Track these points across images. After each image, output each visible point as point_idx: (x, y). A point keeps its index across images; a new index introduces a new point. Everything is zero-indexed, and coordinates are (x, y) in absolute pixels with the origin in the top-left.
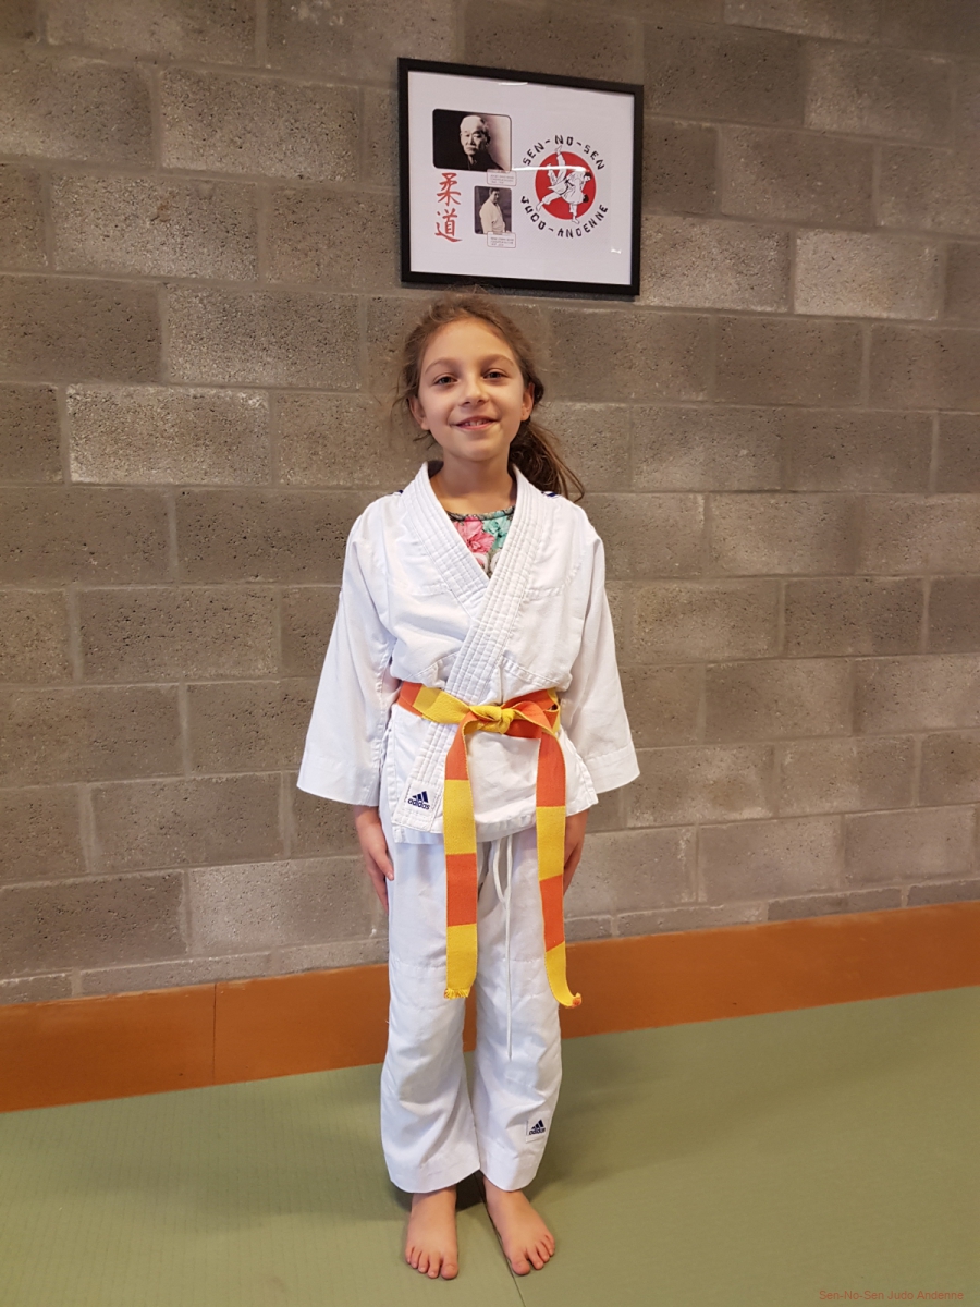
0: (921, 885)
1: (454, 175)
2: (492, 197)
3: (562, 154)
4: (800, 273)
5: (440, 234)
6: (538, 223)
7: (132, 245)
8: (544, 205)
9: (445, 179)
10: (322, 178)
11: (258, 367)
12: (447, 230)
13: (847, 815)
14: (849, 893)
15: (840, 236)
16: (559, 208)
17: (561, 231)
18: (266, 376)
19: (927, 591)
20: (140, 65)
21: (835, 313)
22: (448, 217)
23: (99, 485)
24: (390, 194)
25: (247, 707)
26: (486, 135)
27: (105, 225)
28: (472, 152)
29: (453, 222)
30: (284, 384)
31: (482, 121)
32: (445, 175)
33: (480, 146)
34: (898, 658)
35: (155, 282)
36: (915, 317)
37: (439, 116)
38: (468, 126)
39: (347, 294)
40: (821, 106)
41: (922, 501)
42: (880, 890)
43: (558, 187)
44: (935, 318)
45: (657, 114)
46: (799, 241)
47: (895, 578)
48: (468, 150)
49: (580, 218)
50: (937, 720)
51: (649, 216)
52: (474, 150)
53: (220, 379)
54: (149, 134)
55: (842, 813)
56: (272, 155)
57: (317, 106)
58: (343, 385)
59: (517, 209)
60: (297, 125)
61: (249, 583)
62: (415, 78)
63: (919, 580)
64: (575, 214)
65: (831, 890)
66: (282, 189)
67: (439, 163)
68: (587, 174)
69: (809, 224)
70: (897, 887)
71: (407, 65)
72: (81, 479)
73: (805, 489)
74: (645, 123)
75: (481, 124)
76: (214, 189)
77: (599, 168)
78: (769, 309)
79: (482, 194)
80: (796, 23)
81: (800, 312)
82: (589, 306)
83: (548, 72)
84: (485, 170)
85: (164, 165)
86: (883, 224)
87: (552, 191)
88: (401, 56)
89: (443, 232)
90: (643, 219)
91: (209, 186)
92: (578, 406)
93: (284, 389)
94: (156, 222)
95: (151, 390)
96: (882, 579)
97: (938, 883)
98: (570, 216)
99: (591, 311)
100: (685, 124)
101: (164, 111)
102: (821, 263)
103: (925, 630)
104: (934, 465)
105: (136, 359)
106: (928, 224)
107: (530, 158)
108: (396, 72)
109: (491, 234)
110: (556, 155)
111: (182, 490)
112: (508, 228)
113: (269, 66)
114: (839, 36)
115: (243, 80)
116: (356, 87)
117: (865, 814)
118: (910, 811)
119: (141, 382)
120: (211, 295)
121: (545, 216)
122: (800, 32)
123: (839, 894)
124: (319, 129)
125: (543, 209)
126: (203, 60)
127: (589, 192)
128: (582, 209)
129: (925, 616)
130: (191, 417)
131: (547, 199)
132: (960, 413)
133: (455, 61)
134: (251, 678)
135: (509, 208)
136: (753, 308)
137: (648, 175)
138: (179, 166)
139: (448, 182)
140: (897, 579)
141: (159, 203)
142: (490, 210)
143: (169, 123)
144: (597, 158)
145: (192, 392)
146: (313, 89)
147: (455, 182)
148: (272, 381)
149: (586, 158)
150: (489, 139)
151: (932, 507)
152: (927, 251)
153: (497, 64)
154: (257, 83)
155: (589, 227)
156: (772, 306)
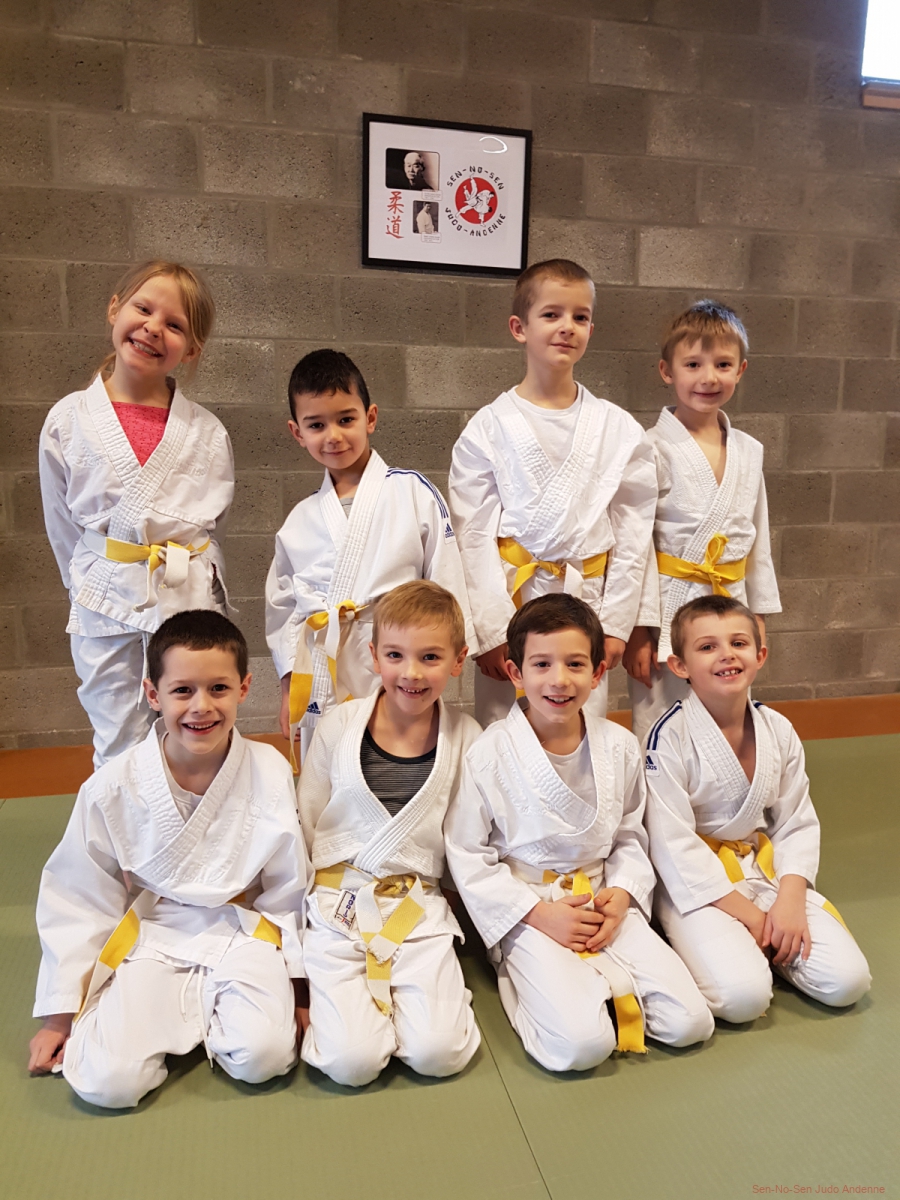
1: (399, 193)
2: (425, 208)
3: (475, 179)
4: (643, 258)
5: (389, 233)
6: (457, 226)
7: (185, 244)
8: (461, 214)
9: (393, 196)
10: (310, 197)
11: (268, 325)
12: (394, 230)
15: (671, 231)
16: (472, 217)
17: (473, 232)
18: (272, 329)
20: (189, 124)
21: (668, 285)
22: (395, 221)
24: (355, 207)
26: (422, 166)
27: (167, 231)
28: (412, 177)
29: (398, 225)
30: (285, 336)
31: (420, 156)
32: (393, 193)
33: (418, 173)
37: (390, 152)
38: (410, 160)
39: (327, 275)
40: (659, 139)
43: (471, 201)
44: (742, 288)
45: (542, 148)
46: (642, 235)
48: (409, 176)
49: (485, 223)
51: (535, 219)
52: (414, 176)
53: (242, 333)
54: (196, 170)
56: (277, 182)
57: (307, 148)
58: (324, 337)
60: (293, 161)
61: (261, 469)
62: (375, 128)
64: (482, 220)
66: (284, 205)
67: (389, 185)
68: (491, 193)
69: (649, 223)
71: (369, 118)
73: (646, 409)
74: (533, 154)
75: (418, 158)
77: (500, 188)
78: (620, 283)
81: (643, 285)
82: (494, 282)
84: (420, 189)
85: (206, 190)
86: (703, 221)
87: (467, 204)
88: (366, 111)
89: (391, 231)
90: (531, 221)
93: (285, 339)
94: (200, 228)
98: (479, 222)
99: (494, 285)
100: (560, 154)
101: (206, 154)
102: (658, 250)
106: (737, 221)
107: (452, 181)
108: (361, 124)
109: (424, 234)
110: (470, 180)
112: (436, 229)
113: (275, 122)
114: (672, 89)
115: (257, 131)
116: (333, 135)
120: (236, 277)
121: (462, 221)
122: (644, 87)
124: (309, 164)
125: (461, 217)
126: (231, 119)
127: (493, 206)
128: (488, 217)
130: (223, 357)
131: (464, 210)
133: (400, 115)
134: (262, 533)
137: (534, 191)
138: (216, 190)
139: (396, 198)
141: (202, 216)
142: (424, 217)
143: (209, 162)
144: (499, 182)
145: (224, 341)
146: (304, 137)
147: (400, 198)
148: (277, 334)
149: (491, 182)
150: (424, 168)
152: (736, 240)
153: (429, 117)
154: (267, 134)
155: (492, 229)
156: (622, 281)
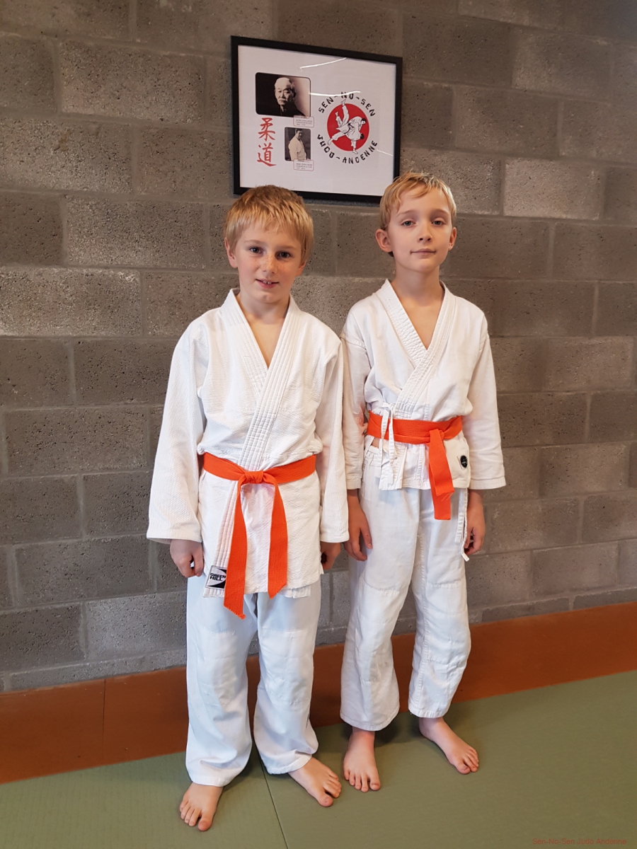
0: (582, 595)
1: (271, 119)
2: (297, 135)
3: (347, 105)
4: (507, 189)
5: (260, 161)
6: (329, 153)
7: (40, 168)
8: (333, 141)
9: (264, 122)
10: (177, 121)
11: (132, 254)
12: (266, 158)
13: (534, 551)
14: (535, 602)
15: (535, 162)
16: (344, 143)
17: (345, 159)
18: (137, 259)
19: (589, 401)
20: (45, 38)
21: (531, 215)
22: (266, 149)
23: (18, 337)
24: (225, 132)
25: (125, 490)
26: (293, 91)
27: (20, 154)
28: (283, 103)
29: (270, 152)
30: (152, 266)
31: (290, 81)
32: (264, 119)
33: (289, 99)
34: (569, 446)
35: (58, 194)
36: (584, 218)
37: (260, 77)
38: (281, 85)
39: (195, 203)
40: (523, 73)
41: (586, 342)
42: (555, 599)
43: (343, 128)
44: (597, 218)
45: (412, 78)
46: (507, 165)
47: (568, 393)
48: (280, 103)
49: (357, 150)
50: (593, 486)
51: (406, 149)
52: (285, 102)
53: (104, 262)
54: (52, 88)
55: (531, 550)
56: (141, 104)
57: (173, 69)
58: (193, 266)
59: (315, 143)
60: (159, 82)
61: (127, 404)
62: (244, 51)
63: (584, 394)
64: (355, 147)
65: (524, 600)
66: (149, 128)
67: (260, 110)
68: (363, 120)
69: (514, 155)
70: (567, 597)
71: (237, 41)
72: (6, 334)
73: (509, 335)
74: (403, 83)
75: (289, 83)
76: (99, 128)
77: (371, 115)
78: (486, 213)
79: (290, 133)
80: (507, 15)
81: (507, 215)
82: (364, 211)
83: (336, 47)
84: (292, 116)
85: (64, 110)
86: (564, 154)
87: (339, 131)
88: (233, 35)
89: (263, 159)
90: (402, 151)
91: (97, 126)
92: (357, 280)
93: (151, 269)
94: (57, 151)
95: (56, 270)
96: (559, 394)
97: (593, 594)
98: (351, 149)
99: (366, 214)
100: (430, 85)
101: (63, 72)
102: (521, 181)
103: (587, 427)
104: (595, 317)
105: (44, 249)
106: (594, 154)
107: (323, 108)
108: (230, 47)
109: (296, 162)
110: (341, 106)
111: (78, 340)
112: (308, 156)
113: (139, 41)
114: (536, 25)
115: (120, 50)
116: (201, 56)
117: (546, 550)
118: (576, 547)
119: (48, 264)
120: (98, 203)
121: (334, 148)
122: (510, 21)
123: (529, 603)
124: (175, 86)
125: (332, 143)
126: (91, 35)
127: (365, 132)
128: (360, 143)
129: (588, 418)
130: (84, 289)
131: (336, 137)
132: (612, 282)
133: (271, 39)
134: (128, 469)
135: (309, 142)
136: (476, 212)
137: (405, 120)
138: (74, 111)
139: (266, 125)
140: (570, 393)
141: (60, 137)
142: (295, 144)
143: (66, 81)
144: (370, 108)
145: (85, 271)
146: (170, 57)
147: (271, 124)
148: (143, 264)
149: (363, 108)
150: (295, 94)
151: (593, 346)
152: (593, 172)
153: (301, 41)
154: (130, 53)
155: (364, 156)
156: (488, 211)
